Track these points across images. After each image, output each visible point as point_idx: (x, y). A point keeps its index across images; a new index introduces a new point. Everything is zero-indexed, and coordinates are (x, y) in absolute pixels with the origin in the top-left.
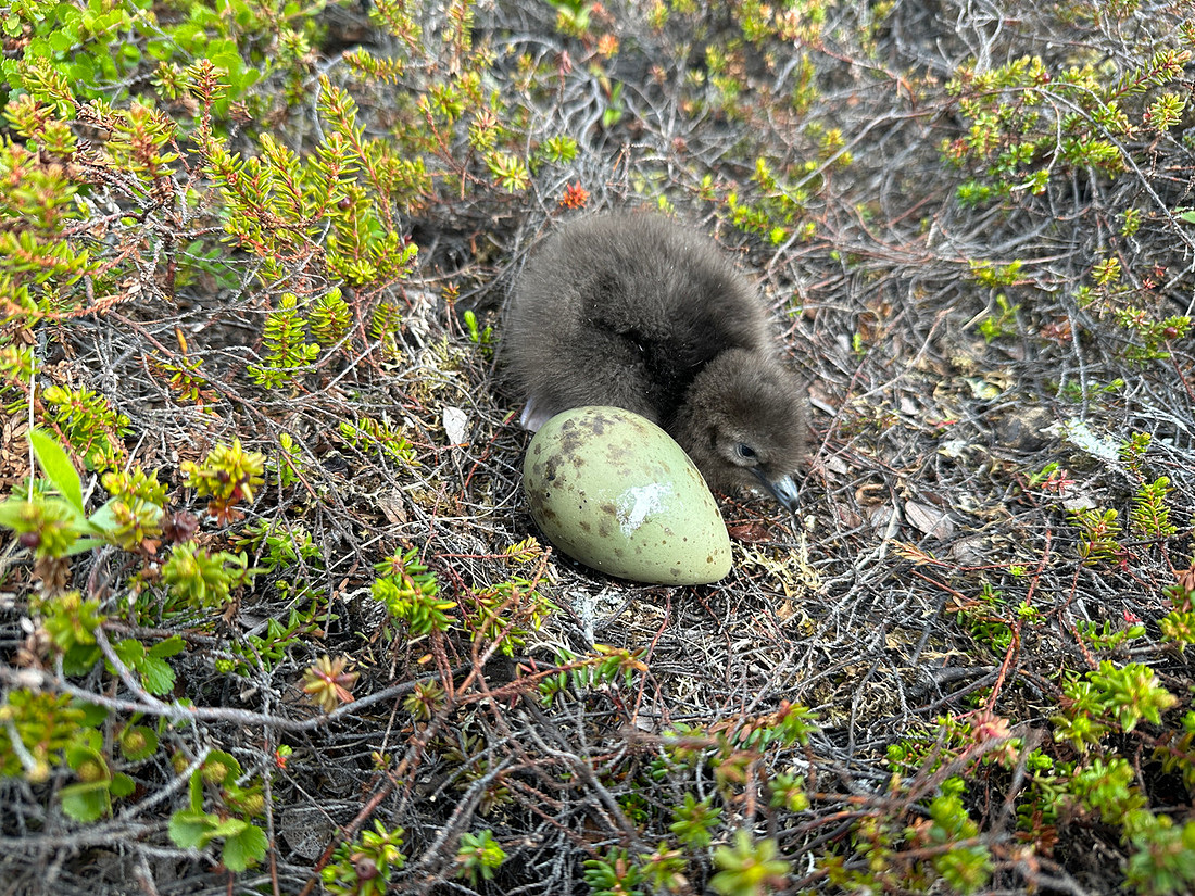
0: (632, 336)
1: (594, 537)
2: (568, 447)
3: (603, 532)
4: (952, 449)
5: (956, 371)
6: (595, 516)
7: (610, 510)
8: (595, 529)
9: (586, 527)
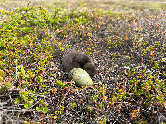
0: (78, 62)
1: (78, 80)
2: (74, 71)
3: (79, 80)
4: (113, 71)
5: (112, 65)
6: (78, 78)
7: (79, 77)
8: (78, 79)
9: (77, 79)
